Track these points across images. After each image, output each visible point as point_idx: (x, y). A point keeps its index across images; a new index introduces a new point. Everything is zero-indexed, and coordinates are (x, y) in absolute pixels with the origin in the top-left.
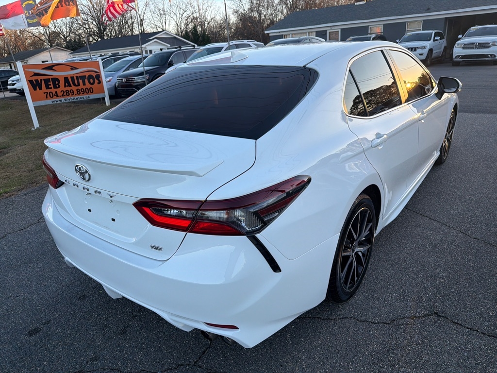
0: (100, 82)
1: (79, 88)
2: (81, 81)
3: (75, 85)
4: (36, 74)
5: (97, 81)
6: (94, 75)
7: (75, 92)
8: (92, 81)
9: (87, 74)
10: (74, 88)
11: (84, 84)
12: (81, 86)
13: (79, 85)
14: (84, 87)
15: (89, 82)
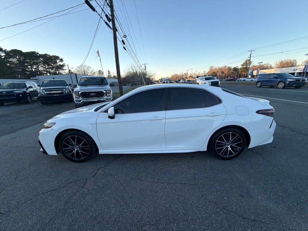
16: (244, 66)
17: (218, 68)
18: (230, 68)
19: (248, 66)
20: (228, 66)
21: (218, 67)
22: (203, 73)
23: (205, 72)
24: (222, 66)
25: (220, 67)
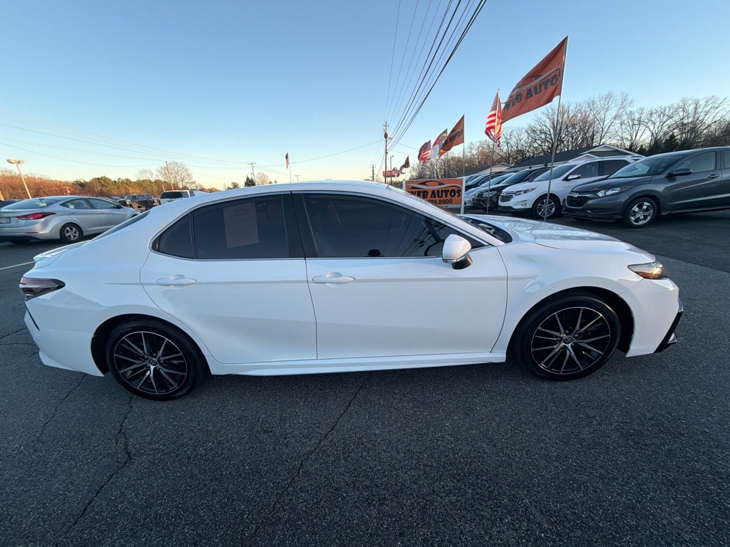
0: (459, 195)
1: (442, 199)
2: (444, 194)
3: (439, 197)
4: (413, 188)
5: (457, 194)
6: (456, 189)
7: (438, 202)
8: (453, 194)
9: (450, 189)
10: (437, 199)
11: (446, 196)
12: (444, 198)
13: (442, 196)
14: (445, 199)
15: (451, 195)
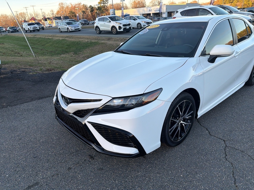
16: (102, 5)
17: (70, 6)
18: (86, 6)
19: (106, 5)
20: (82, 4)
21: (70, 4)
22: (50, 13)
23: (52, 11)
24: (75, 3)
25: (72, 4)
